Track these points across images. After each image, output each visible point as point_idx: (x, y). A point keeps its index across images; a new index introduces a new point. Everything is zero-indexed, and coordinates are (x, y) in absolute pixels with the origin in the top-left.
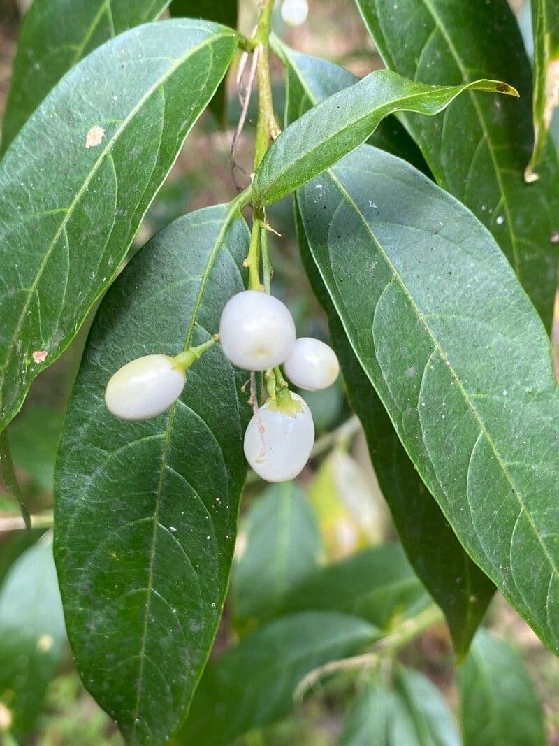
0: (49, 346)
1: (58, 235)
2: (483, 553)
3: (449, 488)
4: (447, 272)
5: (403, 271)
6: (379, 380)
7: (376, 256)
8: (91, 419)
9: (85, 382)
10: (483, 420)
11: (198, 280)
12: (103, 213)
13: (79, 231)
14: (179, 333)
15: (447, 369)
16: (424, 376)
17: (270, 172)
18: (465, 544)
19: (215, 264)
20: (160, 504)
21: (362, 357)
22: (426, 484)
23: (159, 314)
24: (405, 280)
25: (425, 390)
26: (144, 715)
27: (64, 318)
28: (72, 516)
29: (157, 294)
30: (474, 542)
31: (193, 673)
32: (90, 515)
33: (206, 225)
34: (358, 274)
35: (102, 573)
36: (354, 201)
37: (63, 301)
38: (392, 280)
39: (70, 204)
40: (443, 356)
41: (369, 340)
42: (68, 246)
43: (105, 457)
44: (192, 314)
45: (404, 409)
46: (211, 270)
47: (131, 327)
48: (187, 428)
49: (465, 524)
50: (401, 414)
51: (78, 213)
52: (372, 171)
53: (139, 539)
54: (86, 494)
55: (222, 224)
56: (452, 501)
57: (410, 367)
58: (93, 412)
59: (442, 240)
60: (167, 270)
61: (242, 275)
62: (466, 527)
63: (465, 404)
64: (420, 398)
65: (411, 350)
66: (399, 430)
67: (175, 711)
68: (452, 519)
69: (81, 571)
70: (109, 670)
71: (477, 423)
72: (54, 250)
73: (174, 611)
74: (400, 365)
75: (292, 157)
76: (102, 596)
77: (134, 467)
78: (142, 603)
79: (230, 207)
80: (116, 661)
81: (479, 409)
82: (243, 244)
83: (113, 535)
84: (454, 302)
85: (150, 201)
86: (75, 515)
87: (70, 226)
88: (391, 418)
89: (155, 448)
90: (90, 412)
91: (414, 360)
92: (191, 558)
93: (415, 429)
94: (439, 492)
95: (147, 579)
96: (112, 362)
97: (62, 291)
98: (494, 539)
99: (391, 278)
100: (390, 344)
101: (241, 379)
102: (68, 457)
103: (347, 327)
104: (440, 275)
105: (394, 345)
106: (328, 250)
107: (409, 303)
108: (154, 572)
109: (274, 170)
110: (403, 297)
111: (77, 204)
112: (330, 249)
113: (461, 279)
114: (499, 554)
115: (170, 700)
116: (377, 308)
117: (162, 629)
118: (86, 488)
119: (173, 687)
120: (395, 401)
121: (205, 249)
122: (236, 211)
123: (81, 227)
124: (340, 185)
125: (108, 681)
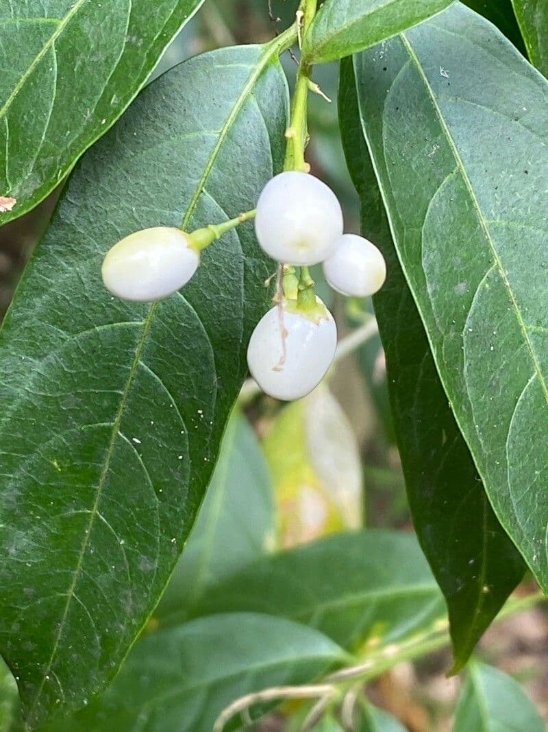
0: (17, 191)
1: (43, 52)
2: (515, 518)
3: (487, 435)
4: (523, 169)
5: (470, 162)
6: (422, 293)
7: (439, 138)
8: (52, 290)
9: (52, 244)
10: (539, 359)
11: (214, 135)
12: (109, 35)
13: (74, 52)
14: (181, 199)
15: (504, 290)
16: (476, 295)
17: (329, 23)
18: (496, 504)
19: (238, 119)
20: (124, 408)
21: (406, 262)
22: (460, 426)
23: (159, 172)
24: (470, 174)
25: (474, 314)
26: (59, 670)
27: (42, 160)
28: (10, 407)
29: (160, 146)
30: (506, 504)
31: (134, 622)
32: (33, 410)
33: (233, 68)
34: (414, 159)
35: (36, 483)
36: (422, 64)
37: (43, 138)
38: (454, 171)
39: (64, 15)
40: (503, 273)
41: (416, 242)
42: (56, 69)
43: (63, 340)
44: (200, 177)
45: (447, 332)
46: (233, 127)
47: (121, 182)
48: (174, 318)
49: (499, 481)
50: (442, 337)
51: (73, 28)
52: (449, 30)
53: (91, 448)
54: (31, 384)
55: (253, 70)
56: (487, 450)
57: (462, 282)
58: (56, 281)
59: (522, 129)
60: (177, 118)
61: (270, 139)
62: (499, 484)
63: (521, 336)
64: (468, 322)
65: (465, 261)
66: (437, 356)
67: (101, 668)
68: (484, 472)
69: (10, 478)
70: (24, 608)
71: (531, 362)
72: (36, 71)
73: (122, 542)
74: (451, 278)
75: (359, 10)
76: (31, 513)
77: (99, 357)
78: (81, 528)
79: (266, 50)
80: (36, 597)
81: (536, 345)
82: (276, 100)
83: (58, 438)
84: (526, 209)
85: (174, 33)
86: (13, 407)
87: (60, 45)
88: (430, 342)
89: (128, 338)
90: (53, 281)
91: (467, 273)
92: (154, 480)
93: (456, 358)
94: (474, 438)
95: (92, 498)
96: (90, 222)
97: (42, 124)
98: (530, 504)
99: (453, 169)
100: (440, 250)
101: (251, 269)
102: (17, 332)
103: (393, 223)
104: (513, 173)
105: (445, 253)
106: (382, 124)
107: (471, 203)
108: (103, 491)
109: (335, 22)
110: (464, 194)
111: (73, 17)
112: (384, 121)
113: (538, 182)
114: (533, 522)
115: (97, 653)
116: (431, 204)
117: (101, 563)
118: (32, 375)
119: (105, 638)
120: (438, 320)
121: (229, 99)
122: (273, 56)
123: (77, 48)
124: (407, 43)
125: (20, 622)
